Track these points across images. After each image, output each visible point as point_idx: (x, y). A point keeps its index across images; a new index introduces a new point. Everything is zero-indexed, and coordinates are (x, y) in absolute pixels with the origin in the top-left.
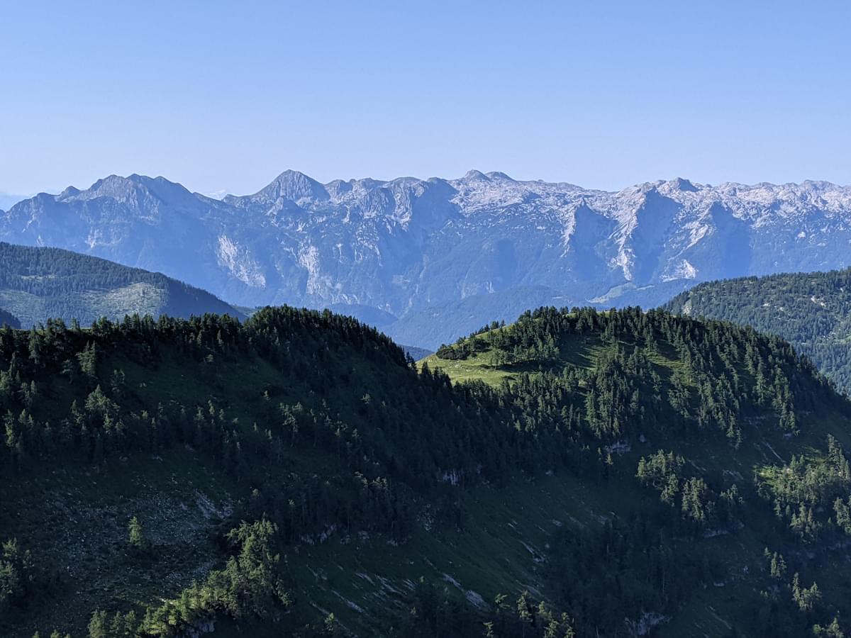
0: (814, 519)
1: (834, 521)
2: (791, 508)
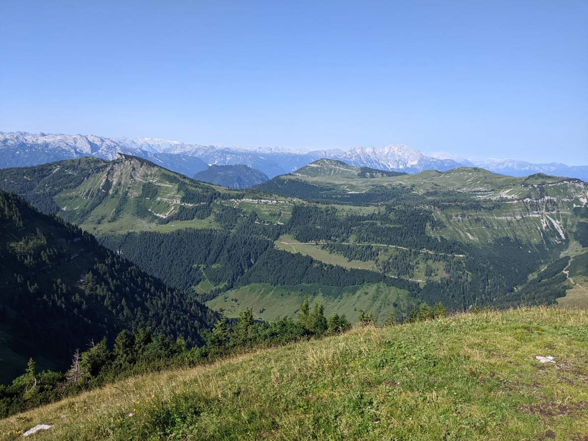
0: (34, 260)
1: (42, 259)
2: (24, 257)
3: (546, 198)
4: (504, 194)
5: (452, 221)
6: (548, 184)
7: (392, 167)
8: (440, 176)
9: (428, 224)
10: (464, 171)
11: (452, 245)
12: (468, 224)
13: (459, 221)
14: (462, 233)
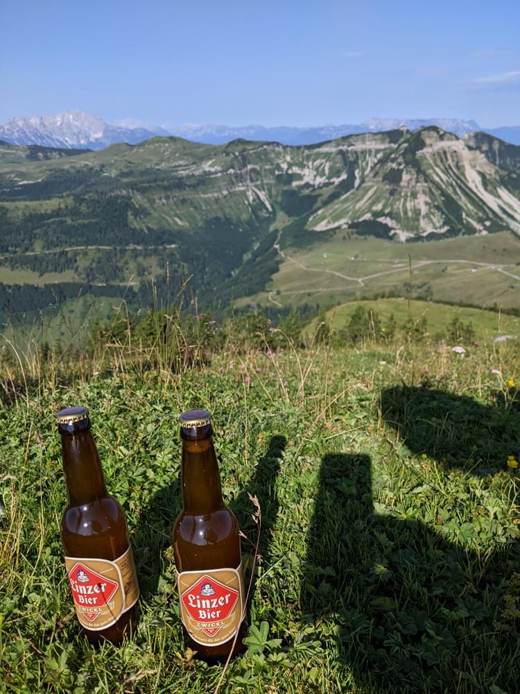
3: (249, 167)
4: (207, 166)
5: (155, 206)
6: (249, 150)
7: (70, 142)
8: (131, 150)
9: (129, 213)
10: (158, 142)
11: (161, 235)
12: (174, 208)
13: (164, 205)
14: (169, 219)
